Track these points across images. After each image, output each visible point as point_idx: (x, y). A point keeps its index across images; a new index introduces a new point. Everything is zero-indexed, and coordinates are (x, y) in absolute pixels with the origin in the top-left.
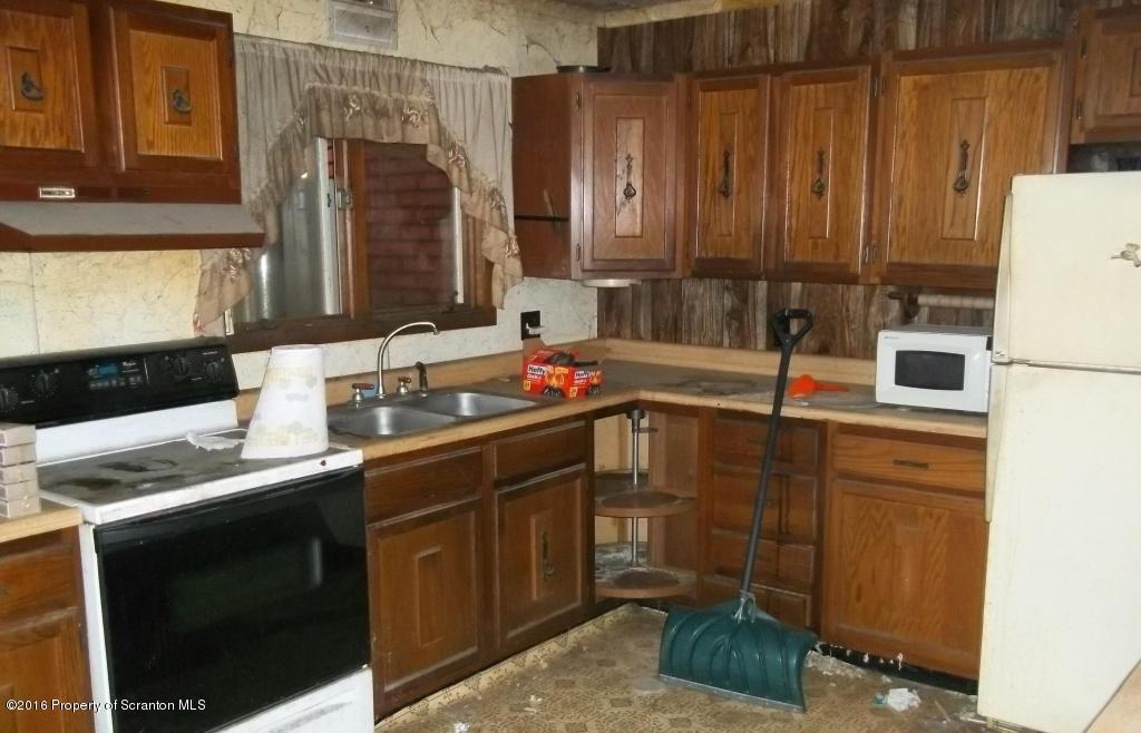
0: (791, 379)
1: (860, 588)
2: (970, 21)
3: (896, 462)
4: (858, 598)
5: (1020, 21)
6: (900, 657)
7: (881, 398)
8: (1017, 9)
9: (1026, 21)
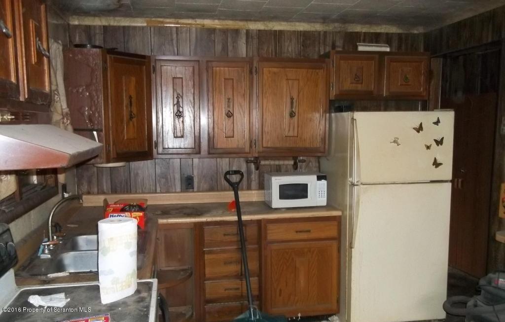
0: (242, 202)
1: (281, 290)
2: (268, 47)
3: (297, 232)
4: (280, 295)
5: (288, 49)
6: (299, 315)
7: (274, 206)
8: (286, 44)
9: (290, 50)
